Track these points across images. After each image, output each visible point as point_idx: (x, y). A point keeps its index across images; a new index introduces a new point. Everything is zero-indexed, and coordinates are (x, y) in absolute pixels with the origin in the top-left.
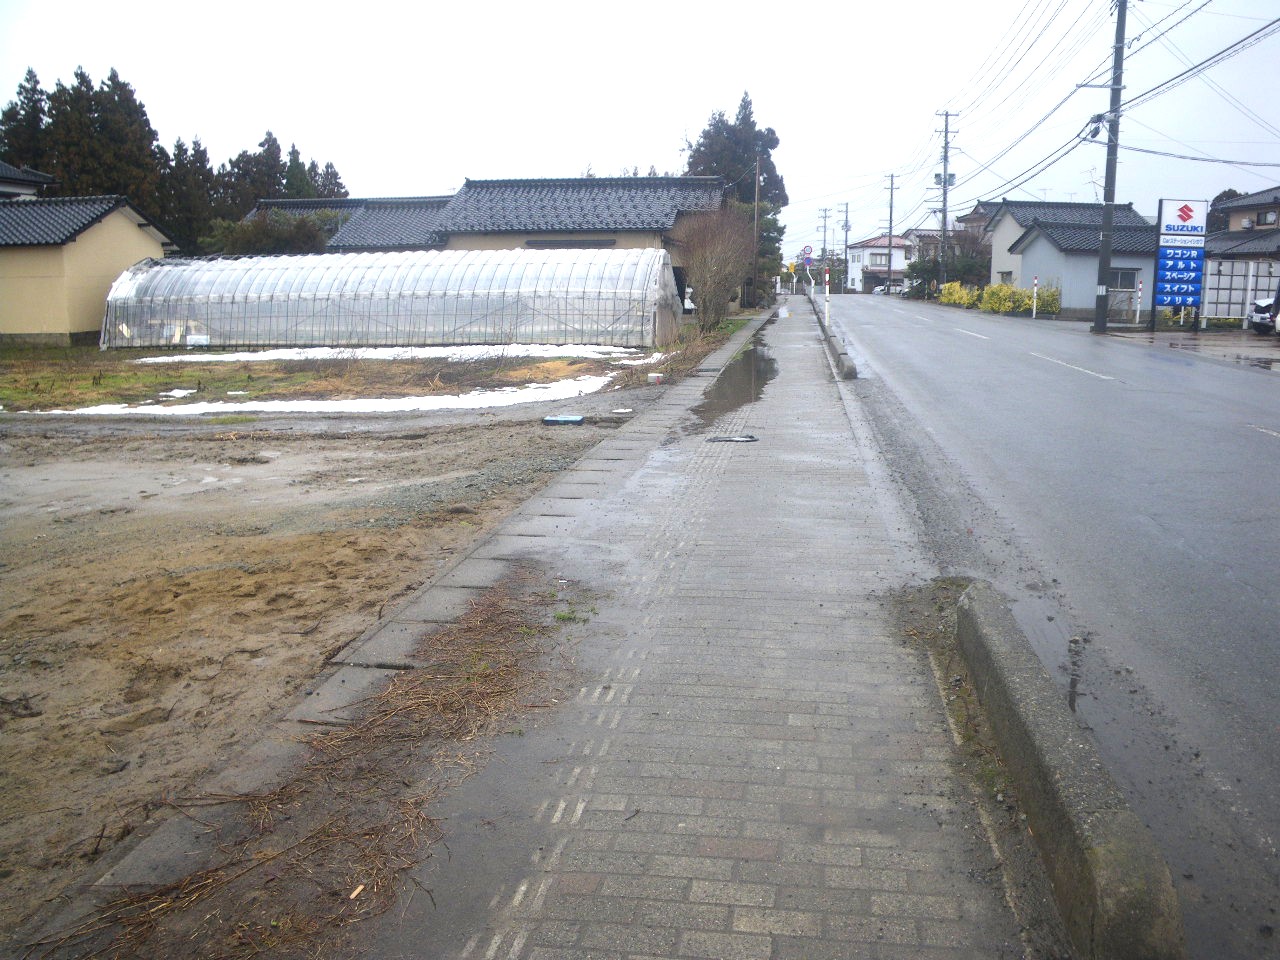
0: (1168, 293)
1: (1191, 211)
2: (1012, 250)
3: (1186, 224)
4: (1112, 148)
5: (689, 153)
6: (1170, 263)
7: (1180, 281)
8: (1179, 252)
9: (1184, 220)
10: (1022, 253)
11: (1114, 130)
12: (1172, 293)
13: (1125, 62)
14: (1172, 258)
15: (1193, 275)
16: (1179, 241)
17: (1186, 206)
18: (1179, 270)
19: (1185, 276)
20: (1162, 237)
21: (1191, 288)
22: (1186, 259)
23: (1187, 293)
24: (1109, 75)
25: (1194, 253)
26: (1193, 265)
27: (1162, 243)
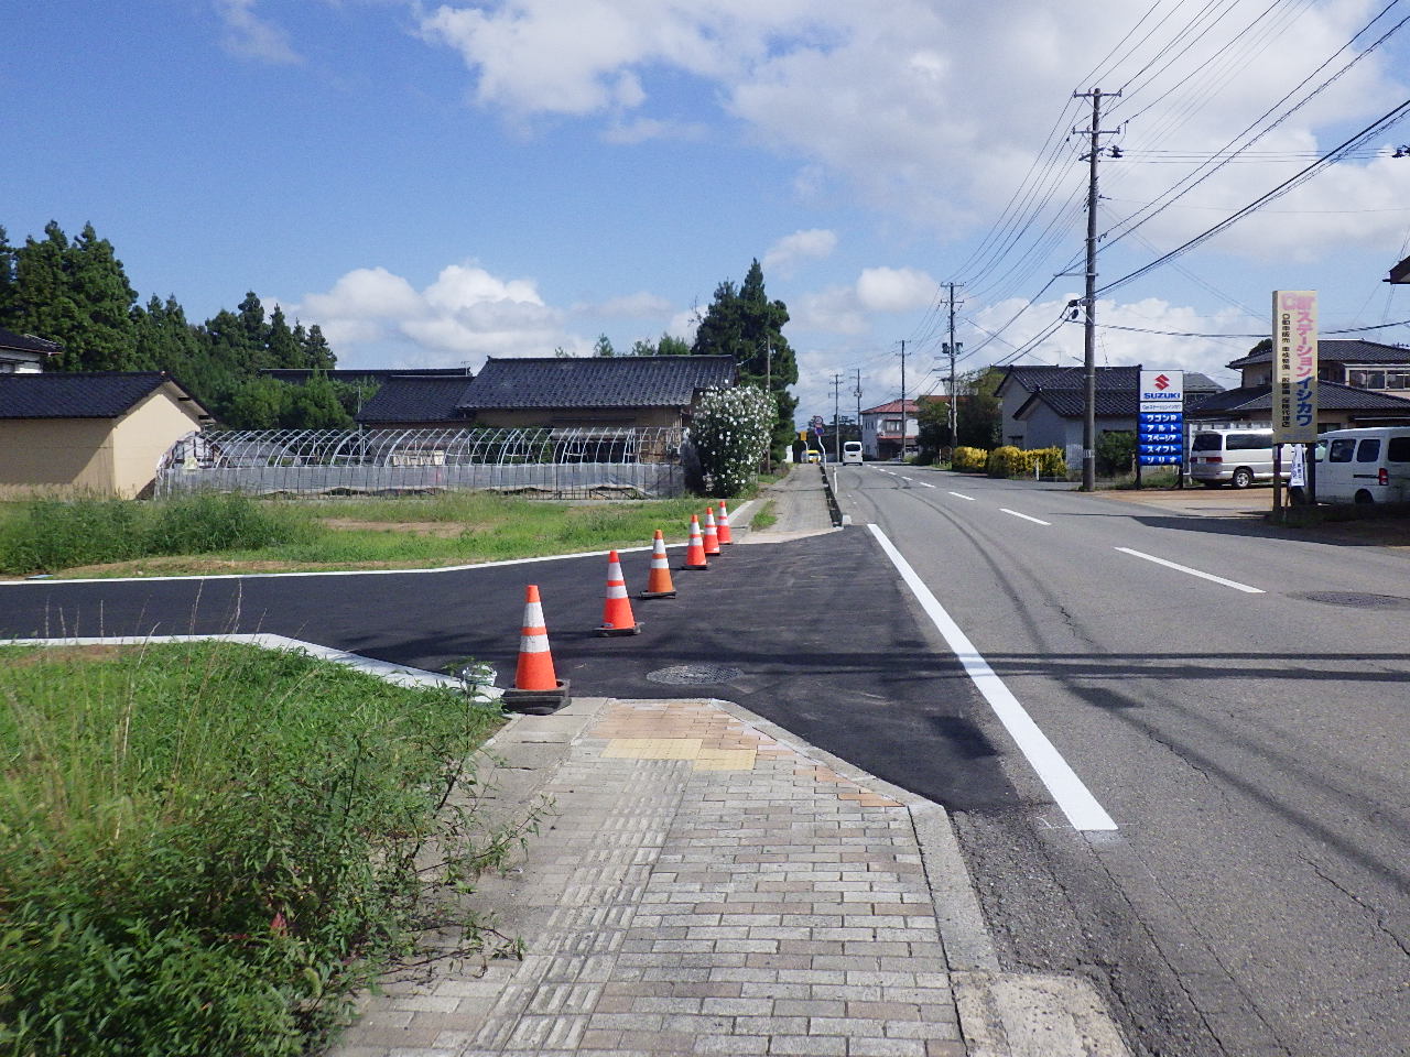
0: (1150, 454)
1: (1167, 380)
2: (1017, 416)
3: (1163, 392)
4: (1089, 327)
5: (698, 324)
6: (1151, 427)
7: (1162, 442)
8: (1159, 416)
9: (1162, 388)
10: (1026, 419)
11: (1090, 313)
12: (1155, 453)
13: (1097, 256)
14: (1153, 423)
15: (1174, 436)
16: (1159, 406)
17: (1162, 376)
18: (1161, 432)
19: (1167, 437)
20: (1142, 404)
21: (1173, 449)
22: (1167, 422)
23: (1170, 453)
24: (1084, 266)
25: (1174, 417)
26: (1173, 427)
27: (1142, 410)
